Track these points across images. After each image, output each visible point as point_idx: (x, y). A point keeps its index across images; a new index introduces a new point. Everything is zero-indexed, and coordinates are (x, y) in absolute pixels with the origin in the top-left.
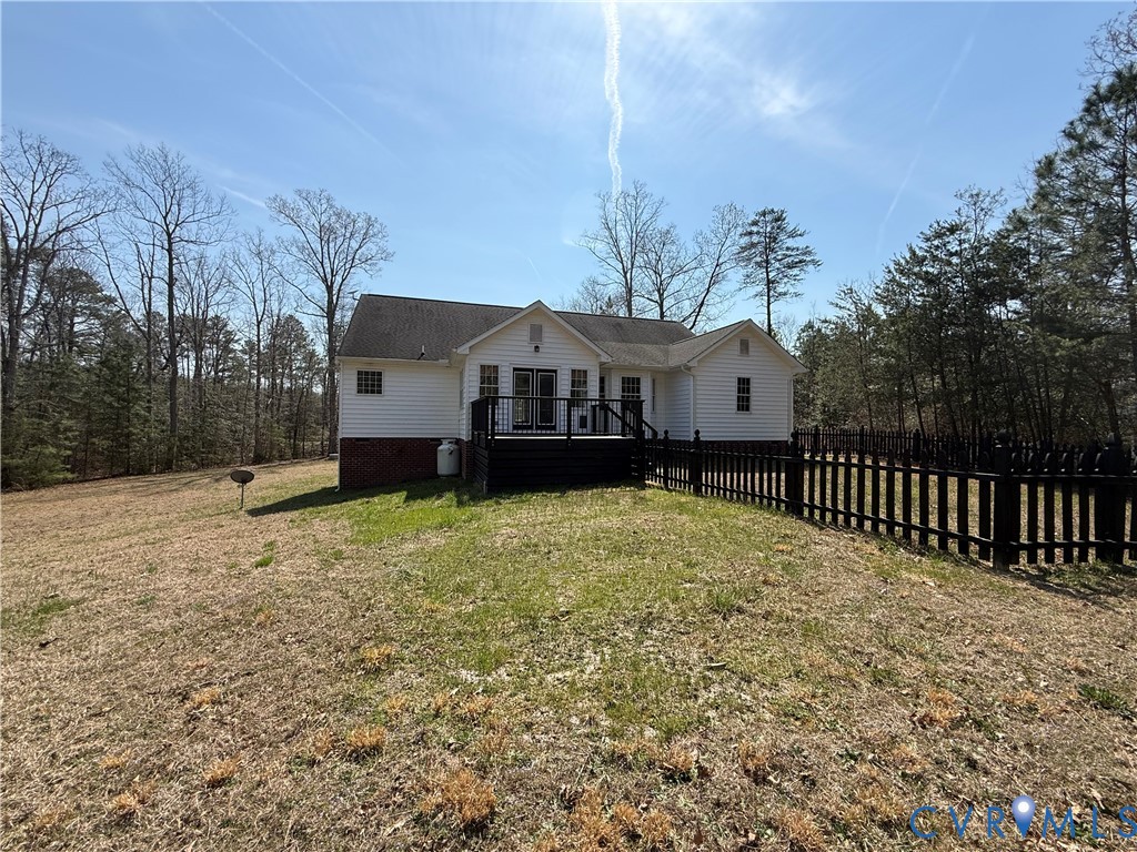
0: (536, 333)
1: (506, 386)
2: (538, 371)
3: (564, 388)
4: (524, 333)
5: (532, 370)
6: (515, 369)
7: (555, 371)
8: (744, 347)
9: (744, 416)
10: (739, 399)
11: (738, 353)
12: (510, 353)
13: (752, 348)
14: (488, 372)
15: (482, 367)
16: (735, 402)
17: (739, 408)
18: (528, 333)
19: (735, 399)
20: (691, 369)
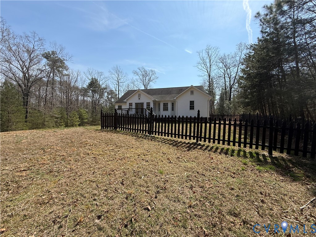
0: (139, 95)
1: (134, 106)
2: (140, 103)
3: (145, 107)
4: (137, 96)
5: (139, 103)
6: (135, 103)
7: (143, 103)
8: (192, 93)
9: (192, 111)
10: (190, 106)
11: (190, 94)
12: (134, 100)
13: (195, 93)
14: (131, 104)
15: (129, 103)
16: (189, 107)
17: (190, 109)
18: (138, 96)
19: (189, 106)
20: (175, 100)
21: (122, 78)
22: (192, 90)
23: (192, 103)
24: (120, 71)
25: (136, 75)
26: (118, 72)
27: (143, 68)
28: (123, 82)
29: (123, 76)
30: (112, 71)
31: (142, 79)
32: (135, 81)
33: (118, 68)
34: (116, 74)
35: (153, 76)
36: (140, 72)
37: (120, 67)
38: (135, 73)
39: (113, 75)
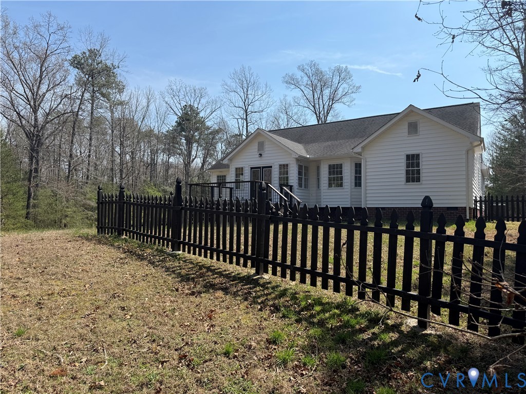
0: (261, 146)
1: (247, 176)
2: (263, 167)
3: (275, 176)
4: (254, 148)
5: (260, 168)
6: (252, 168)
7: (271, 167)
8: (413, 128)
9: (413, 186)
10: (407, 172)
11: (407, 134)
12: (248, 160)
13: (421, 128)
14: (239, 171)
15: (236, 169)
16: (404, 176)
17: (408, 180)
18: (257, 147)
19: (404, 172)
20: (360, 154)
21: (256, 98)
22: (412, 119)
23: (413, 161)
24: (252, 80)
25: (293, 86)
26: (245, 85)
27: (314, 65)
28: (260, 109)
29: (260, 93)
30: (229, 82)
31: (310, 97)
32: (290, 105)
33: (247, 73)
34: (239, 90)
35: (345, 85)
36: (306, 78)
37: (250, 69)
38: (291, 81)
39: (232, 94)
